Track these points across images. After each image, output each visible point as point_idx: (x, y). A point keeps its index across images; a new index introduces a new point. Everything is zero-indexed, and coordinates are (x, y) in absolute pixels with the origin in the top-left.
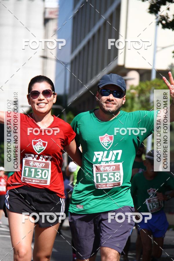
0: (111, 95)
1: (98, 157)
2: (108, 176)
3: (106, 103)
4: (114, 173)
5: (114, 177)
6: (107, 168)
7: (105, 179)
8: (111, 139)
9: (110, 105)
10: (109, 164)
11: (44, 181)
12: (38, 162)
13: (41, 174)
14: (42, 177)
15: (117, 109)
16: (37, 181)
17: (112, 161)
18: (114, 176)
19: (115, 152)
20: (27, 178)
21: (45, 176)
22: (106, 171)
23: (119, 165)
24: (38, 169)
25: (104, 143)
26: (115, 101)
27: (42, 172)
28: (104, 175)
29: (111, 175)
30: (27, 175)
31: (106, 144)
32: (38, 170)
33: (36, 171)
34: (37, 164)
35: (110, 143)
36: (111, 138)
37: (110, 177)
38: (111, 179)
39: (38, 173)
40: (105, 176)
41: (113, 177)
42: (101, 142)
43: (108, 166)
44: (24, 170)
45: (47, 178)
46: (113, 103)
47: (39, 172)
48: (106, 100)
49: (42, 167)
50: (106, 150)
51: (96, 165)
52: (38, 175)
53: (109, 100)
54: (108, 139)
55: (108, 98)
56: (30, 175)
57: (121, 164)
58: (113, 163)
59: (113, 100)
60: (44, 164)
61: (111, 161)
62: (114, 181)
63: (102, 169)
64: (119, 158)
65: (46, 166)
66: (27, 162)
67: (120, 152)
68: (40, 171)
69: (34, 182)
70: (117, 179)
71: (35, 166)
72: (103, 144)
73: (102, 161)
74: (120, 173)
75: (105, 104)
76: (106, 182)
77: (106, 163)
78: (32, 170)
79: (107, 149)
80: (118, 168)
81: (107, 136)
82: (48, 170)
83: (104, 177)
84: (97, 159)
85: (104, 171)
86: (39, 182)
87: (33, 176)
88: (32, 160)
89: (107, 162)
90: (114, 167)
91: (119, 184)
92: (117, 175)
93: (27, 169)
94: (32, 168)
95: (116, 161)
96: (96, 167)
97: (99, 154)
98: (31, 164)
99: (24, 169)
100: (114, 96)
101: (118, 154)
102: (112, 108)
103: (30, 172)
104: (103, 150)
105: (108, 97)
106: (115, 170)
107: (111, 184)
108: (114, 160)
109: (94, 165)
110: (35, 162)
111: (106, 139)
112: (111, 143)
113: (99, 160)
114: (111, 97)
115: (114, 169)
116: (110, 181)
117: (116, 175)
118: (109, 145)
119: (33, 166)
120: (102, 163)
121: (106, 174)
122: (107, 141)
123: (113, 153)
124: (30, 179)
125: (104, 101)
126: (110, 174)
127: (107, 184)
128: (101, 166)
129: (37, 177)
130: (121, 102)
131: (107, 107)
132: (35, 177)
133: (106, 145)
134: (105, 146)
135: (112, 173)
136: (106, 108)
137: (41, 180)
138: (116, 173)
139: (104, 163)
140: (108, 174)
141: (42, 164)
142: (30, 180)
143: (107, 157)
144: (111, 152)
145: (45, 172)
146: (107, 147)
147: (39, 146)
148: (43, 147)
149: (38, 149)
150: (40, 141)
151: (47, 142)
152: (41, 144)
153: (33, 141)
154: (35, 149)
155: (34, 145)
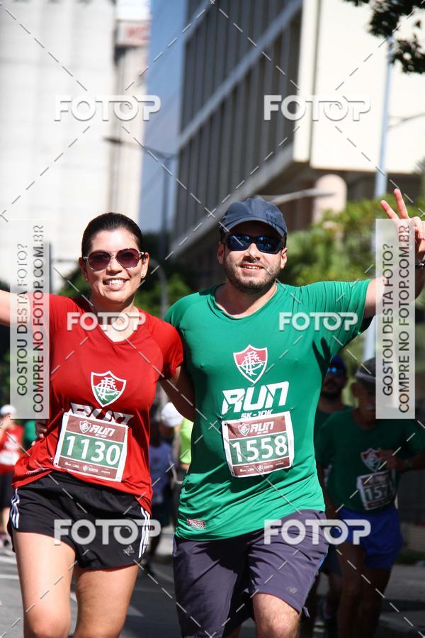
0: (253, 246)
1: (231, 401)
2: (258, 445)
3: (242, 266)
4: (273, 437)
5: (274, 446)
6: (256, 427)
7: (253, 454)
8: (262, 358)
9: (252, 270)
10: (261, 417)
11: (109, 470)
12: (100, 424)
13: (105, 453)
14: (104, 462)
15: (268, 279)
16: (92, 470)
17: (267, 409)
18: (272, 444)
19: (273, 388)
20: (69, 461)
21: (112, 459)
22: (254, 433)
23: (283, 418)
24: (97, 440)
25: (247, 369)
26: (262, 260)
27: (107, 447)
28: (249, 443)
29: (266, 443)
30: (69, 453)
31: (251, 370)
32: (97, 443)
33: (92, 445)
34: (96, 429)
35: (259, 366)
36: (262, 355)
37: (263, 447)
38: (266, 452)
39: (97, 451)
40: (252, 446)
41: (270, 448)
42: (238, 366)
43: (258, 422)
44: (64, 442)
45: (116, 465)
46: (259, 264)
47: (99, 447)
48: (242, 258)
49: (108, 437)
50: (250, 384)
51: (229, 422)
52: (97, 455)
53: (249, 259)
54: (256, 357)
55: (247, 254)
56: (76, 454)
57: (287, 415)
58: (268, 415)
59: (258, 259)
60: (113, 430)
61: (263, 409)
62: (275, 455)
63: (243, 430)
64: (282, 402)
65: (117, 436)
66: (75, 423)
67: (285, 386)
68: (103, 446)
70: (282, 450)
71: (93, 434)
72: (245, 371)
73: (243, 411)
74: (286, 437)
75: (239, 270)
76: (255, 461)
77: (252, 416)
78: (83, 442)
79: (254, 382)
80: (280, 426)
81: (250, 350)
82: (121, 447)
83: (249, 449)
84: (232, 407)
85: (249, 435)
86: (97, 471)
87: (84, 456)
88: (84, 420)
89: (255, 412)
90: (272, 423)
91: (286, 462)
92: (280, 441)
93: (72, 439)
94: (84, 438)
95: (276, 408)
96: (229, 426)
97: (236, 396)
98: (84, 427)
99: (65, 438)
100: (260, 249)
101: (279, 391)
102: (259, 277)
103: (79, 445)
104: (245, 384)
105: (245, 253)
106: (274, 431)
107: (268, 464)
108: (271, 406)
109: (223, 423)
110: (93, 423)
111: (250, 359)
112: (262, 367)
113: (237, 409)
114: (253, 250)
115: (271, 428)
116: (264, 456)
117: (276, 441)
118: (258, 372)
119: (88, 433)
120: (243, 415)
121: (255, 442)
122: (254, 363)
123: (268, 391)
124: (77, 463)
125: (238, 262)
126: (263, 441)
127: (257, 465)
128: (241, 423)
129: (93, 459)
130: (276, 264)
131: (245, 274)
132: (88, 459)
133: (251, 373)
134: (247, 374)
135: (268, 437)
136: (245, 279)
137: (103, 469)
138: (278, 438)
139: (249, 415)
140: (259, 440)
141: (109, 429)
142: (76, 466)
143: (254, 401)
144: (263, 389)
145: (114, 450)
146: (253, 378)
147: (106, 389)
148: (116, 392)
149: (104, 394)
150: (109, 376)
151: (125, 382)
152: (112, 383)
153: (93, 374)
154: (97, 393)
155: (95, 384)
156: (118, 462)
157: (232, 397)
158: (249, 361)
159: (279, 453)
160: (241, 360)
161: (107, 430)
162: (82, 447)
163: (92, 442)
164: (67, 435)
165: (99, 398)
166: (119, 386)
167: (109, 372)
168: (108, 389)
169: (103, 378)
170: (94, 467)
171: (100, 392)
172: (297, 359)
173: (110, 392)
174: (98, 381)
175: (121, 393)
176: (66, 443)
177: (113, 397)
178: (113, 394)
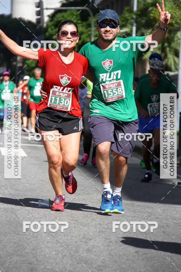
0: (108, 27)
1: (102, 77)
2: (112, 91)
3: (104, 33)
4: (117, 88)
5: (118, 92)
6: (111, 86)
7: (111, 94)
8: (111, 63)
9: (108, 34)
10: (112, 82)
11: (66, 107)
12: (63, 93)
13: (64, 102)
14: (64, 105)
15: (113, 37)
16: (60, 107)
17: (114, 80)
18: (117, 91)
19: (115, 73)
20: (52, 105)
21: (67, 104)
22: (111, 88)
23: (120, 82)
24: (61, 98)
25: (106, 67)
26: (111, 31)
27: (65, 100)
28: (109, 91)
29: (115, 91)
30: (53, 102)
31: (108, 67)
32: (62, 99)
33: (60, 99)
34: (61, 94)
35: (110, 66)
36: (111, 62)
37: (114, 92)
38: (115, 93)
39: (62, 101)
40: (110, 92)
41: (116, 92)
42: (104, 66)
43: (112, 84)
44: (51, 99)
45: (68, 106)
46: (110, 32)
47: (62, 100)
48: (104, 31)
49: (65, 97)
50: (108, 72)
51: (102, 84)
52: (62, 103)
53: (107, 31)
54: (109, 63)
55: (106, 30)
56: (55, 102)
57: (121, 81)
58: (115, 81)
59: (110, 31)
60: (67, 94)
61: (113, 80)
62: (118, 94)
63: (107, 87)
64: (119, 77)
65: (68, 96)
66: (54, 93)
67: (119, 72)
68: (64, 100)
69: (58, 108)
70: (120, 92)
71: (60, 96)
72: (106, 68)
73: (106, 81)
74: (121, 88)
75: (104, 35)
76: (112, 96)
77: (109, 82)
78: (57, 98)
79: (109, 71)
80: (119, 85)
81: (107, 60)
82: (69, 100)
83: (109, 93)
84: (102, 79)
85: (109, 88)
86: (62, 108)
87: (57, 103)
88: (57, 91)
89: (110, 81)
90: (116, 84)
91: (122, 96)
92: (120, 90)
93: (53, 98)
94: (57, 97)
95: (117, 79)
96: (103, 86)
97: (103, 76)
98: (57, 94)
99: (51, 97)
100: (110, 27)
101: (117, 74)
102: (110, 37)
103: (56, 100)
104: (106, 72)
105: (105, 29)
106: (117, 86)
107: (116, 97)
109: (100, 85)
110: (60, 92)
111: (107, 63)
112: (111, 66)
113: (104, 80)
114: (108, 28)
115: (116, 85)
116: (114, 95)
117: (118, 90)
118: (110, 68)
119: (59, 96)
120: (106, 82)
121: (111, 90)
122: (109, 65)
123: (114, 74)
124: (55, 105)
125: (103, 32)
126: (114, 90)
127: (113, 98)
128: (106, 85)
129: (60, 104)
130: (116, 32)
131: (106, 36)
132: (59, 104)
133: (108, 68)
134: (107, 69)
135: (115, 88)
136: (105, 38)
137: (64, 107)
138: (119, 88)
139: (108, 82)
140: (112, 90)
141: (66, 94)
142: (55, 106)
143: (110, 77)
144: (112, 73)
145: (67, 101)
146: (109, 70)
147: (65, 80)
148: (68, 81)
149: (64, 82)
150: (65, 76)
151: (71, 78)
152: (67, 78)
153: (60, 75)
154: (62, 82)
155: (61, 79)
156: (69, 105)
157: (102, 76)
158: (107, 64)
159: (119, 93)
160: (104, 64)
161: (65, 94)
162: (57, 100)
163: (60, 98)
164: (52, 96)
165: (63, 83)
166: (69, 79)
167: (65, 75)
168: (66, 80)
169: (63, 77)
170: (61, 106)
171: (63, 81)
172: (123, 63)
173: (66, 81)
174: (62, 78)
175: (70, 81)
176: (52, 99)
177: (67, 83)
178: (67, 82)
